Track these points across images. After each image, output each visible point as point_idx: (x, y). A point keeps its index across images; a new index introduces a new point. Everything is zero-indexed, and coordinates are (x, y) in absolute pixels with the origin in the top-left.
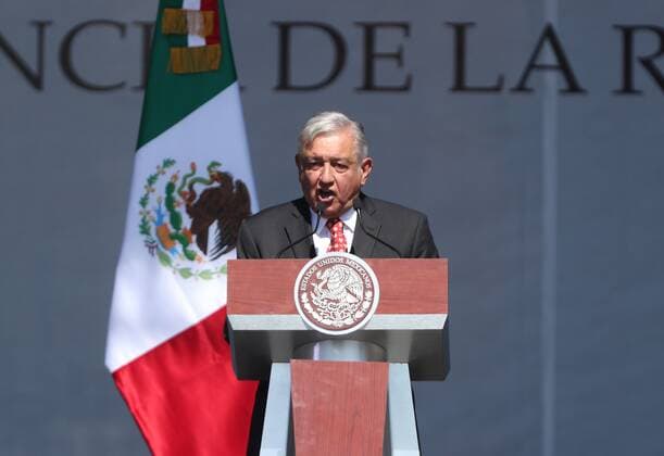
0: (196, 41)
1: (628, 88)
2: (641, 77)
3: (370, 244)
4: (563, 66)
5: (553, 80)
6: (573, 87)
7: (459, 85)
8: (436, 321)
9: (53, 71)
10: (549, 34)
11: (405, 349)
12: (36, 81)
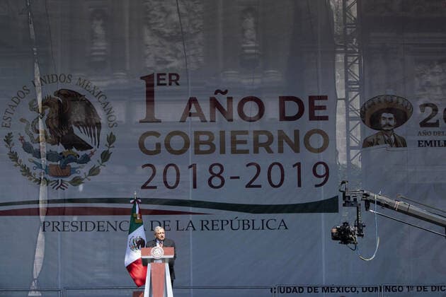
0: (138, 218)
1: (202, 229)
2: (204, 228)
3: (165, 246)
4: (193, 227)
5: (191, 228)
6: (194, 229)
7: (178, 230)
8: (172, 256)
9: (118, 228)
10: (191, 222)
11: (167, 261)
12: (116, 230)
